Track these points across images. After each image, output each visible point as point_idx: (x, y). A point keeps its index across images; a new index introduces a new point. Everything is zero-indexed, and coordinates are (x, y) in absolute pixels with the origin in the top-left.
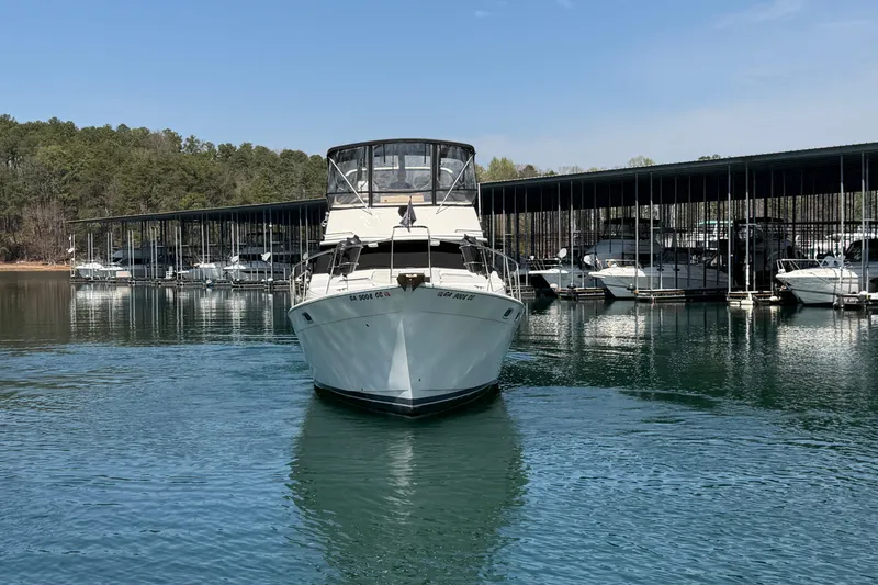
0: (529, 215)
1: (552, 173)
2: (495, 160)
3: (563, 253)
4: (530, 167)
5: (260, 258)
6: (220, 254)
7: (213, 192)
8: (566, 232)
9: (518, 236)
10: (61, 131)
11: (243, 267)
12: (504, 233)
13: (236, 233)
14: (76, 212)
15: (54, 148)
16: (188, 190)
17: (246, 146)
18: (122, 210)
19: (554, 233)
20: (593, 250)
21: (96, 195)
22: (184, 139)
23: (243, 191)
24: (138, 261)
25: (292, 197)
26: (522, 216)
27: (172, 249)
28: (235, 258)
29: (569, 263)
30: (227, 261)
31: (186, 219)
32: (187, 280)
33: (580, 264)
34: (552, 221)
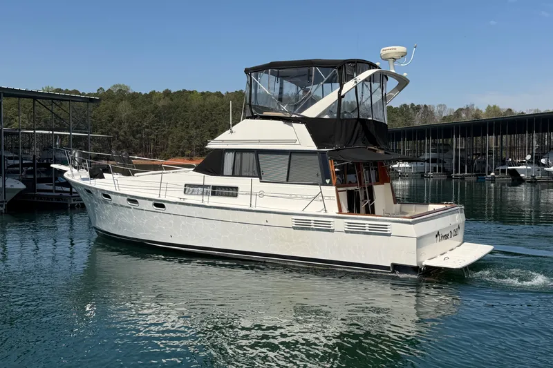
0: (509, 136)
1: (523, 113)
2: (489, 106)
3: (528, 157)
4: (510, 110)
8: (531, 146)
9: (502, 148)
12: (493, 146)
19: (523, 147)
20: (546, 156)
26: (504, 137)
29: (532, 163)
33: (538, 163)
34: (522, 140)
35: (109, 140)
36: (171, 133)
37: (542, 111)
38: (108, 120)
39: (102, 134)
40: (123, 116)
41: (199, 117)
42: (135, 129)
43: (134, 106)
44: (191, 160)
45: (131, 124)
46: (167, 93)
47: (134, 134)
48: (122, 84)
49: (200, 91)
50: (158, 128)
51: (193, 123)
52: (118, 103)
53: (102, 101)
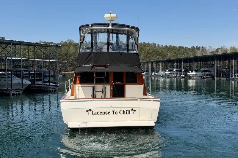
2: (231, 47)
5: (173, 70)
6: (164, 69)
7: (163, 56)
11: (169, 72)
12: (234, 65)
13: (168, 65)
16: (157, 56)
17: (171, 46)
18: (144, 60)
22: (157, 45)
23: (169, 56)
24: (147, 71)
25: (180, 57)
27: (154, 68)
28: (168, 71)
30: (166, 71)
31: (157, 62)
32: (157, 75)
35: (65, 63)
38: (65, 55)
39: (63, 60)
40: (71, 53)
45: (74, 56)
52: (69, 47)
53: (63, 47)
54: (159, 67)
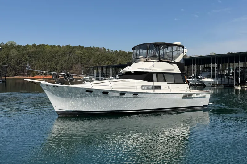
1: (191, 56)
3: (193, 75)
6: (114, 75)
7: (113, 61)
8: (194, 70)
10: (81, 48)
14: (84, 66)
15: (79, 52)
16: (107, 61)
17: (120, 51)
18: (93, 65)
19: (191, 71)
20: (201, 74)
21: (88, 62)
22: (107, 49)
23: (119, 61)
24: (96, 76)
27: (104, 74)
28: (118, 76)
29: (195, 77)
30: (116, 76)
31: (107, 67)
33: (197, 78)
34: (191, 68)
35: (6, 67)
36: (36, 64)
37: (199, 56)
38: (6, 58)
39: (3, 64)
40: (13, 56)
41: (50, 57)
42: (18, 62)
43: (18, 52)
44: (46, 76)
45: (16, 60)
46: (34, 46)
47: (18, 64)
48: (12, 41)
49: (50, 45)
50: (30, 62)
51: (47, 59)
52: (10, 50)
53: (3, 49)
54: (109, 72)
